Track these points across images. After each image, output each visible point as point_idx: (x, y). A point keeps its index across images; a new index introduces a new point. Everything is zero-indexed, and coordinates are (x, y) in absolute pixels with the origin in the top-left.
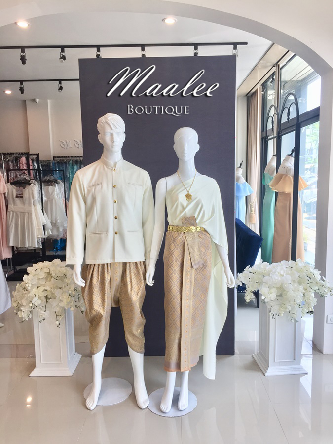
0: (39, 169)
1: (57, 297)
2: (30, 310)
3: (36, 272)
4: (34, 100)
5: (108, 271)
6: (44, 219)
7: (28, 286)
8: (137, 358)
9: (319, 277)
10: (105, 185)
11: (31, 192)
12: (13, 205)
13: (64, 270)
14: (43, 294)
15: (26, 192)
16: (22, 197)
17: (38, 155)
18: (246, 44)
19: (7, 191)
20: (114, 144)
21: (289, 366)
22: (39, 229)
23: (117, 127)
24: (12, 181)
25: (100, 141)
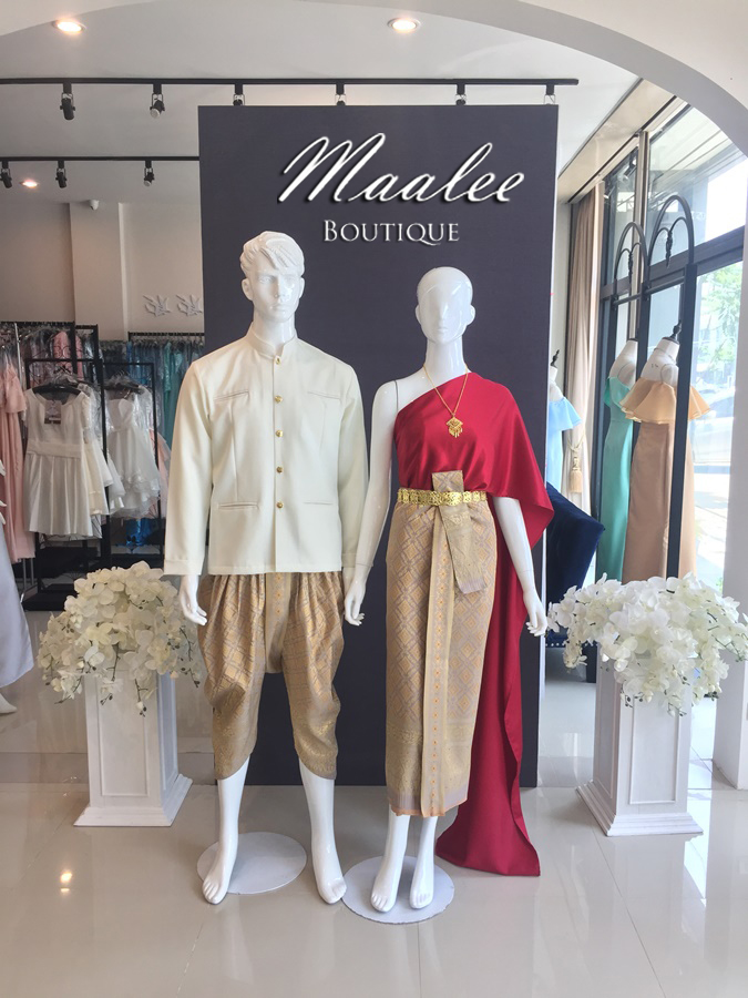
0: (96, 360)
1: (142, 648)
2: (79, 675)
3: (94, 590)
4: (88, 204)
5: (258, 592)
6: (108, 473)
7: (76, 622)
8: (321, 791)
9: (736, 616)
10: (255, 395)
11: (79, 413)
12: (37, 439)
13: (156, 587)
14: (109, 641)
15: (69, 411)
16: (58, 422)
17: (95, 328)
18: (574, 82)
19: (24, 408)
20: (279, 301)
21: (662, 815)
22: (96, 495)
23: (287, 261)
24: (36, 385)
25: (246, 293)
